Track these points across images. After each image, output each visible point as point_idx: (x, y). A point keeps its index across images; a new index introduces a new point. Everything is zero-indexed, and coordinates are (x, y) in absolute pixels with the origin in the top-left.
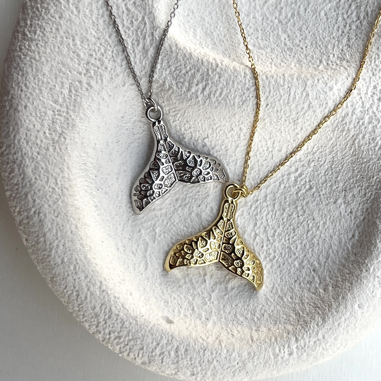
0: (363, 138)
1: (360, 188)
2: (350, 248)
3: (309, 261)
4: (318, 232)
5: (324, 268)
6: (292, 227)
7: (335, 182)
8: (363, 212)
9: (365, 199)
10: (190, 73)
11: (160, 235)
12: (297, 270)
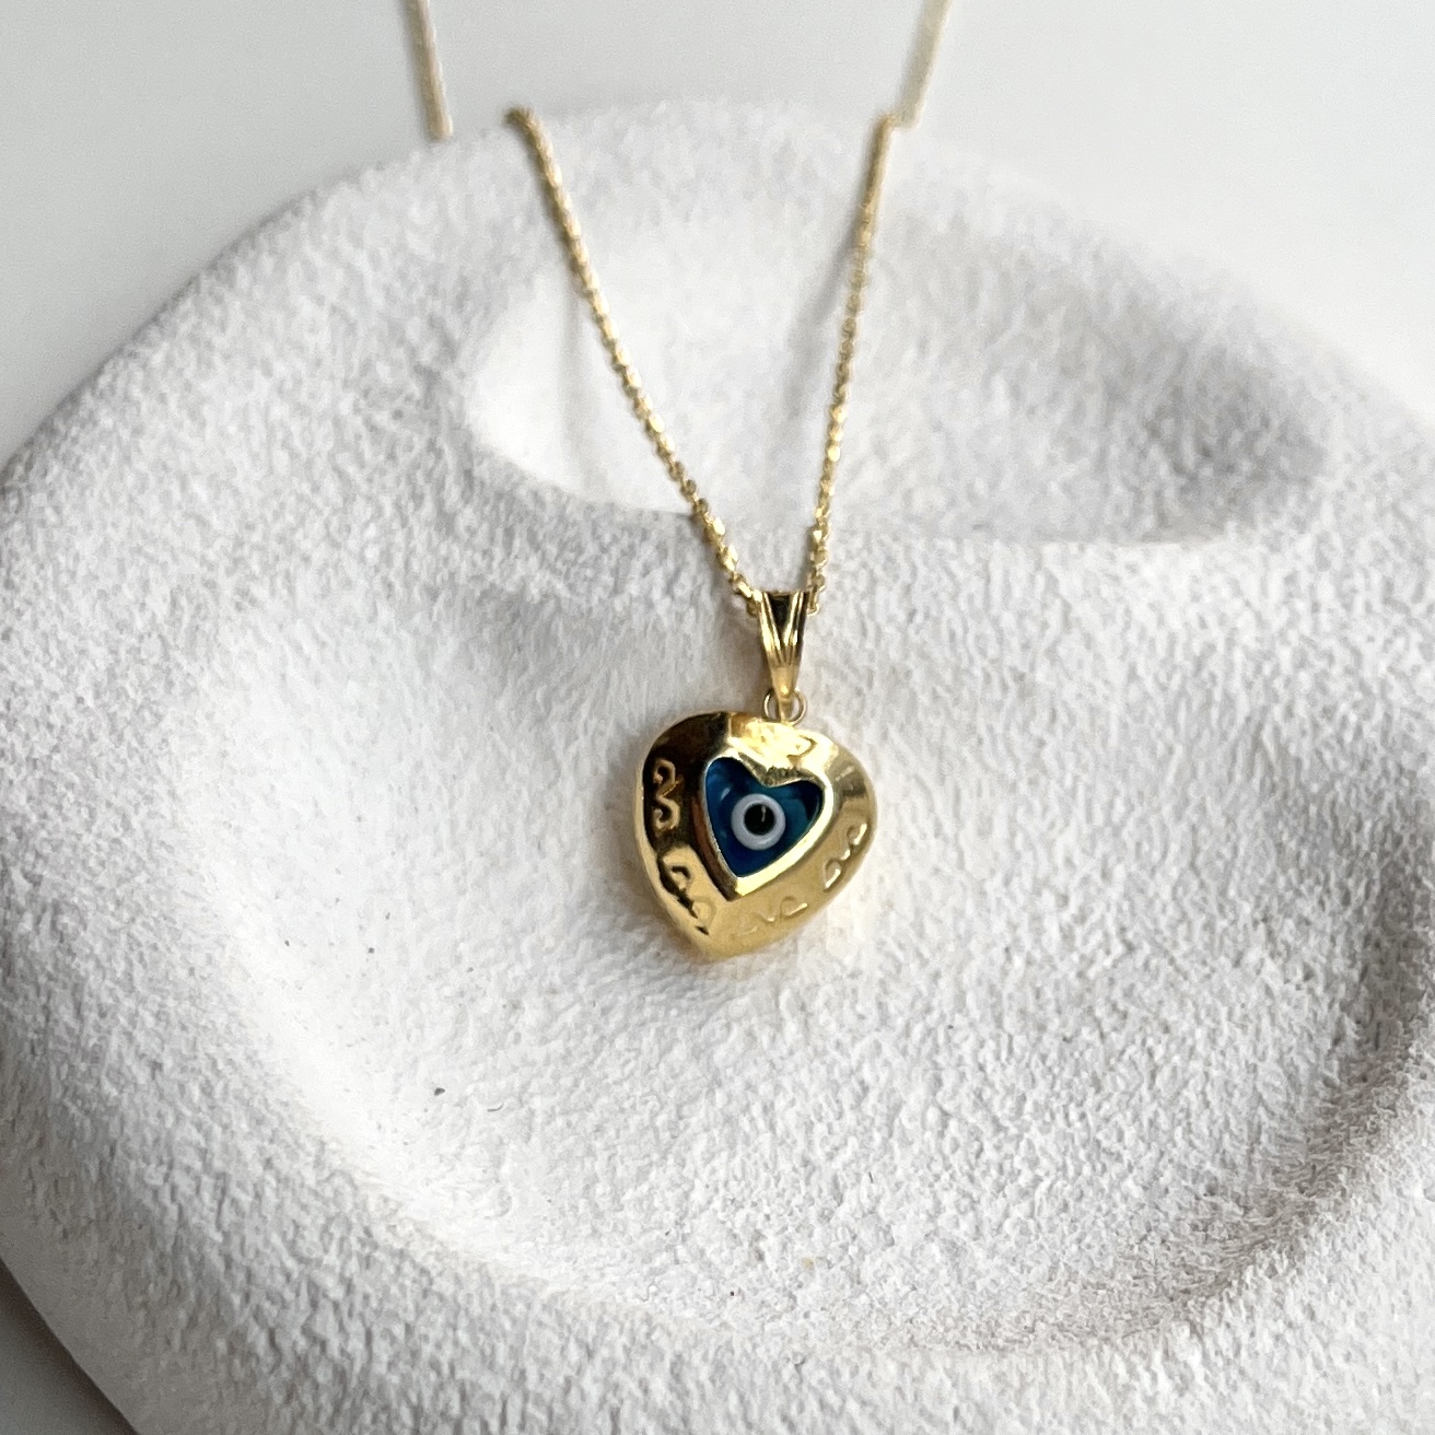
1: (1319, 889)
2: (1334, 1076)
3: (1181, 1168)
4: (1196, 1066)
5: (1251, 1169)
6: (1085, 1075)
7: (1221, 908)
8: (1353, 957)
9: (1349, 912)
11: (551, 1117)
12: (1142, 1206)
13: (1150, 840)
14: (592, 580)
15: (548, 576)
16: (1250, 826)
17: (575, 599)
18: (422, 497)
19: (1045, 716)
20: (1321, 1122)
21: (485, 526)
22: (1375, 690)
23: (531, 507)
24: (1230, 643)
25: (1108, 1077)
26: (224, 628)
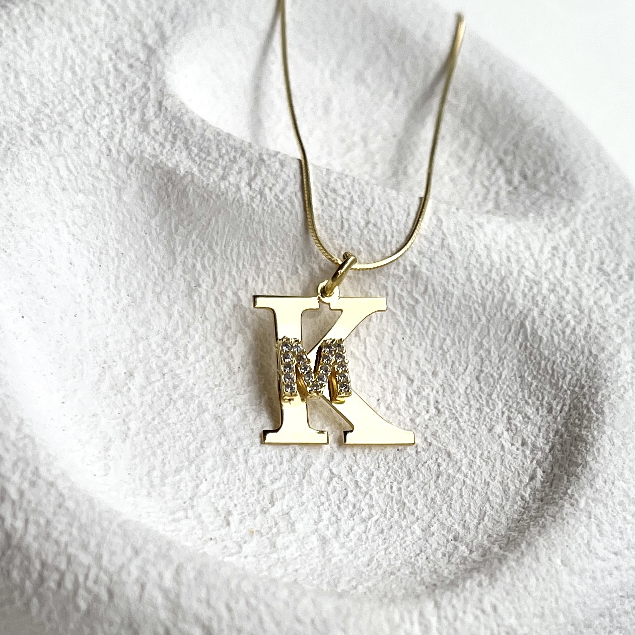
0: (542, 313)
1: (538, 403)
2: (527, 495)
3: (442, 524)
5: (477, 532)
7: (487, 402)
8: (547, 439)
9: (550, 417)
10: (226, 158)
11: (138, 433)
12: (420, 539)
13: (460, 362)
14: (211, 170)
15: (190, 163)
16: (511, 365)
17: (202, 177)
18: (134, 110)
19: (422, 289)
20: (516, 516)
21: (163, 131)
22: (586, 311)
23: (188, 127)
24: (520, 273)
25: (416, 473)
26: (23, 152)
